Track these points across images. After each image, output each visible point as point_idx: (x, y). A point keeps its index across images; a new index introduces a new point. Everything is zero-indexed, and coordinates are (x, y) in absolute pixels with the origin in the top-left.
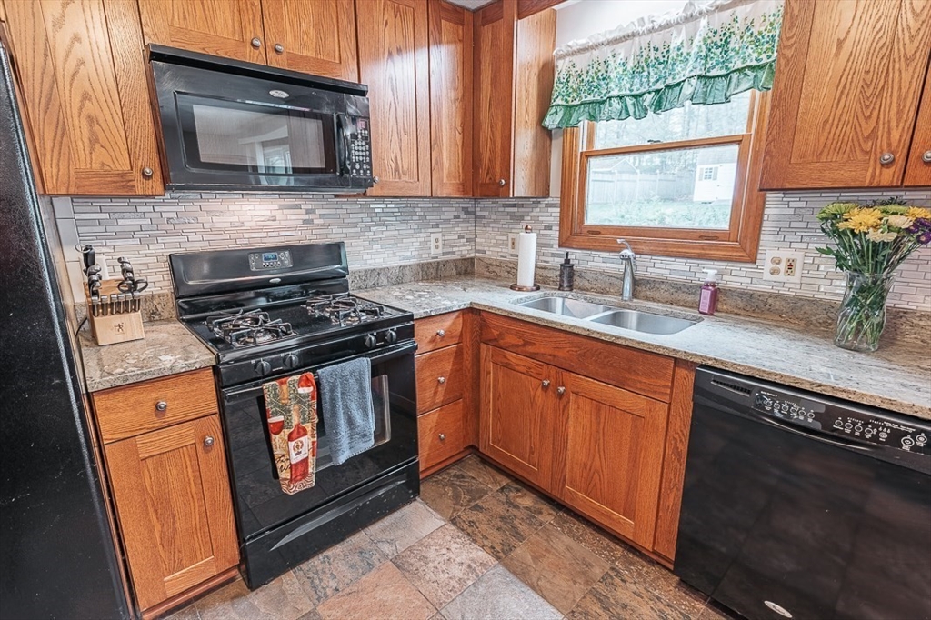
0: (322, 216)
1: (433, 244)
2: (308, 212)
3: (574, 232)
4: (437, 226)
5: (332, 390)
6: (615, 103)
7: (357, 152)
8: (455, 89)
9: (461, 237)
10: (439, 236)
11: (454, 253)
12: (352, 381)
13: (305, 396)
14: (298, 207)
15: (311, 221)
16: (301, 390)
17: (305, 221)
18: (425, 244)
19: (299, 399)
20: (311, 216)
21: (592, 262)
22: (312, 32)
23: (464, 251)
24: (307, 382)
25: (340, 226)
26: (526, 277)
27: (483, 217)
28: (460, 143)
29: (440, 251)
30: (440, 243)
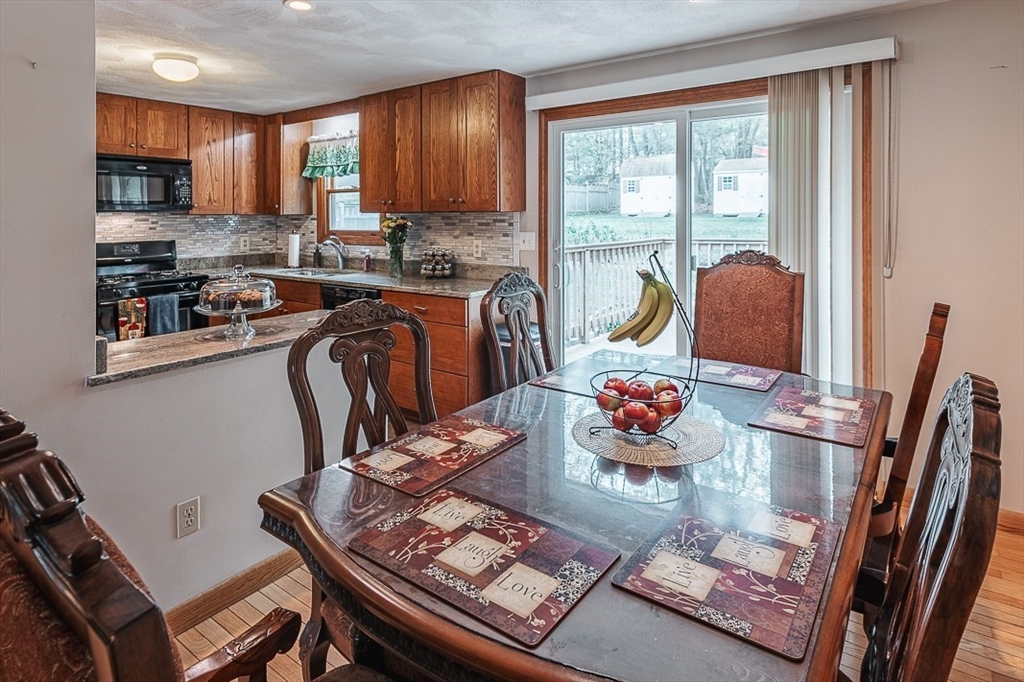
0: (162, 225)
1: (242, 243)
2: (153, 223)
3: (324, 233)
4: (246, 232)
5: (155, 307)
6: (329, 168)
7: (184, 192)
8: (251, 156)
9: (264, 239)
10: (247, 239)
11: (259, 250)
12: (167, 305)
13: (140, 308)
14: (147, 220)
15: (155, 228)
16: (138, 305)
17: (151, 229)
18: (236, 243)
19: (137, 310)
20: (154, 226)
21: (329, 250)
22: (163, 137)
23: (269, 248)
24: (142, 302)
25: (174, 231)
26: (294, 260)
27: (281, 226)
28: (254, 185)
29: (247, 248)
30: (248, 243)
